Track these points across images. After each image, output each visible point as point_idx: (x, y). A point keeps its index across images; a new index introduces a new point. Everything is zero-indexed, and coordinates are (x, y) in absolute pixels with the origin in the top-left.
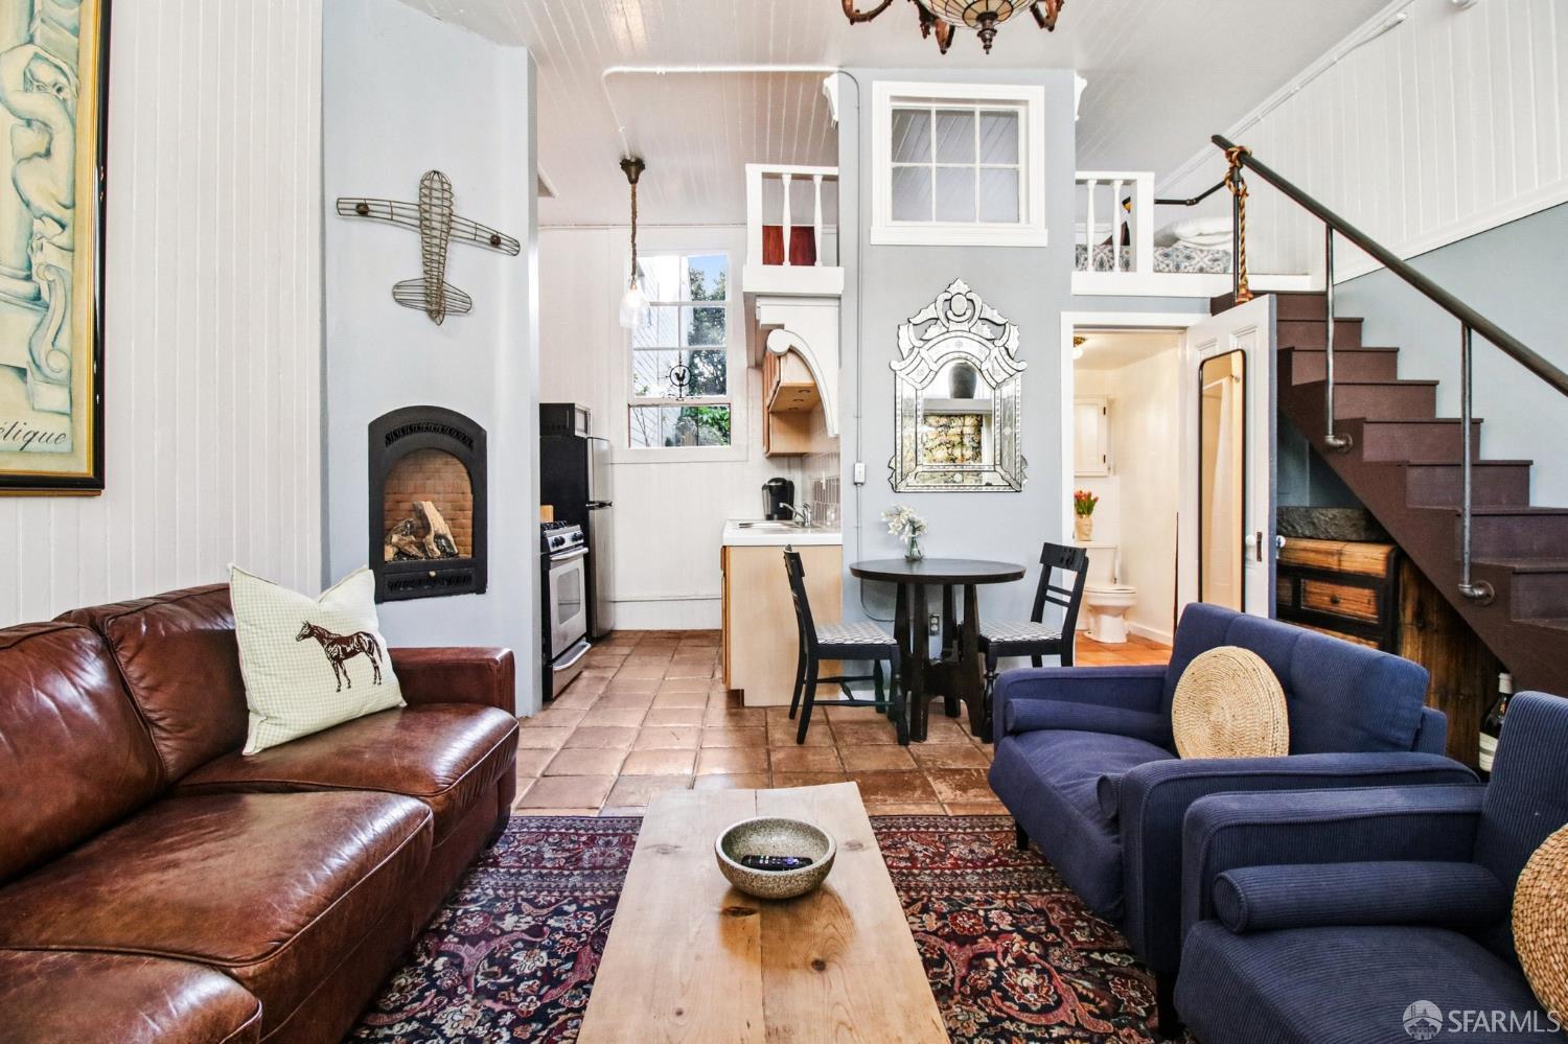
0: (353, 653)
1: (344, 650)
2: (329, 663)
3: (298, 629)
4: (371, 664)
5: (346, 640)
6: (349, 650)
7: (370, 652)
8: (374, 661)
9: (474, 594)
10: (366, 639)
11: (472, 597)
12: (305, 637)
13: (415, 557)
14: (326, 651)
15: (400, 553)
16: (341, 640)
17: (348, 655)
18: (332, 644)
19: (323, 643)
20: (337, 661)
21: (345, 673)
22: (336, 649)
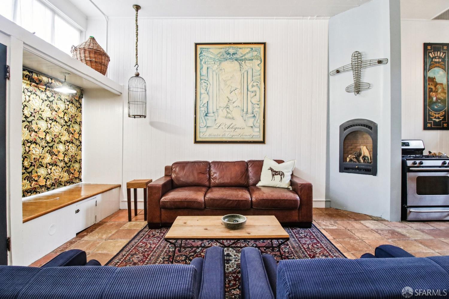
0: (277, 175)
1: (275, 174)
2: (271, 175)
3: (269, 168)
4: (280, 178)
5: (277, 172)
6: (276, 174)
7: (281, 175)
8: (281, 177)
9: (372, 175)
10: (281, 173)
11: (371, 176)
12: (269, 169)
13: (355, 162)
14: (272, 173)
15: (351, 160)
16: (275, 172)
17: (276, 175)
18: (273, 172)
19: (272, 171)
20: (273, 175)
21: (274, 178)
22: (274, 173)
